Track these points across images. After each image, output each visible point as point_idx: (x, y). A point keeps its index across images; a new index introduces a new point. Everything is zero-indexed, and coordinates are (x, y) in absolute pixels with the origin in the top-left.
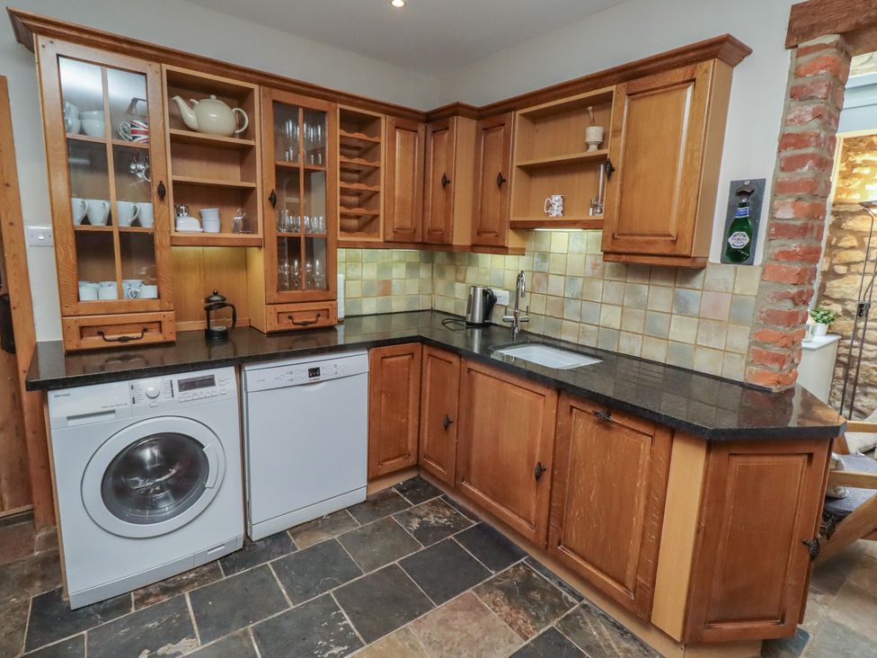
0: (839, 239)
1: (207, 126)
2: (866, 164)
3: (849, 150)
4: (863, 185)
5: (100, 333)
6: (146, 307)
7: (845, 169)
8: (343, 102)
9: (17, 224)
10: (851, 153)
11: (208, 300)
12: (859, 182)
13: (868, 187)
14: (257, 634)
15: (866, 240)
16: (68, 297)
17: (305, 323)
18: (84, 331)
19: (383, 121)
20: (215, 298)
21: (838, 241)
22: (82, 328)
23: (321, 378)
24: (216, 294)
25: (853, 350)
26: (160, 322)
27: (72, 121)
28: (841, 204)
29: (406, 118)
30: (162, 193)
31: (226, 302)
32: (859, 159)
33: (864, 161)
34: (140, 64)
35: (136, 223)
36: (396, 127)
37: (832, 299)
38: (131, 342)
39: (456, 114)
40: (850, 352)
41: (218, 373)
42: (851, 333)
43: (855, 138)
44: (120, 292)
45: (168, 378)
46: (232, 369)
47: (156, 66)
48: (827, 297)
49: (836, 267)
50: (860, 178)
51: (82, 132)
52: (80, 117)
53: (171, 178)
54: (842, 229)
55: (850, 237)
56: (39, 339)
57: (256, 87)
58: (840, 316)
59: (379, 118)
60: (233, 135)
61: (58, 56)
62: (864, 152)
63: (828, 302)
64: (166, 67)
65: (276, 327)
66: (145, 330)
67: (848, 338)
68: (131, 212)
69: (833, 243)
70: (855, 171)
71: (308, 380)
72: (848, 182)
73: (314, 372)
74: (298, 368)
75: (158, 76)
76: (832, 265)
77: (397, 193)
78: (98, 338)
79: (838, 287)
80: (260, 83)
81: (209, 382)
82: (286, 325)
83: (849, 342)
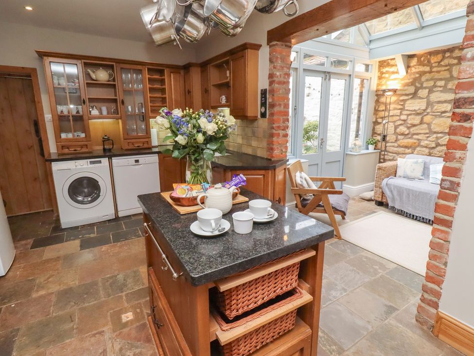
0: (379, 106)
1: (99, 78)
2: (387, 72)
3: (381, 66)
4: (386, 82)
5: (68, 148)
6: (82, 140)
7: (380, 75)
8: (148, 65)
9: (42, 115)
10: (381, 68)
11: (103, 138)
12: (385, 81)
13: (388, 83)
14: (112, 234)
15: (388, 106)
16: (58, 137)
17: (138, 146)
18: (63, 147)
19: (165, 71)
20: (106, 137)
21: (378, 108)
22: (62, 146)
23: (139, 163)
24: (106, 136)
25: (385, 156)
26: (87, 145)
27: (56, 81)
28: (379, 91)
29: (175, 69)
30: (84, 102)
31: (110, 139)
32: (384, 70)
33: (386, 71)
34: (75, 61)
35: (78, 112)
36: (171, 72)
38: (78, 151)
39: (191, 66)
41: (103, 160)
42: (384, 149)
43: (382, 61)
44: (74, 136)
45: (86, 160)
46: (107, 158)
47: (80, 61)
48: (376, 133)
49: (378, 119)
50: (385, 79)
51: (59, 84)
52: (58, 80)
53: (87, 97)
55: (383, 106)
56: (51, 152)
57: (114, 64)
58: (380, 141)
59: (164, 70)
60: (109, 81)
61: (50, 62)
62: (386, 67)
63: (376, 135)
64: (83, 61)
65: (127, 147)
66: (82, 147)
67: (383, 151)
68: (76, 108)
69: (377, 108)
70: (383, 75)
71: (135, 164)
72: (381, 81)
73: (137, 161)
74: (131, 159)
75: (81, 64)
76: (376, 119)
77: (173, 97)
78: (67, 150)
79: (379, 128)
80: (116, 63)
81: (100, 162)
82: (131, 147)
83: (383, 153)
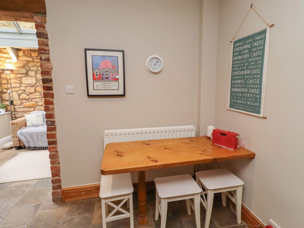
0: (2, 81)
2: (2, 57)
4: (3, 64)
15: (9, 81)
25: (16, 115)
37: (5, 100)
40: (15, 116)
42: (13, 110)
48: (4, 100)
49: (3, 90)
50: (2, 61)
54: (1, 78)
55: (4, 80)
58: (9, 105)
63: (4, 101)
67: (13, 112)
79: (6, 96)
83: (14, 113)
